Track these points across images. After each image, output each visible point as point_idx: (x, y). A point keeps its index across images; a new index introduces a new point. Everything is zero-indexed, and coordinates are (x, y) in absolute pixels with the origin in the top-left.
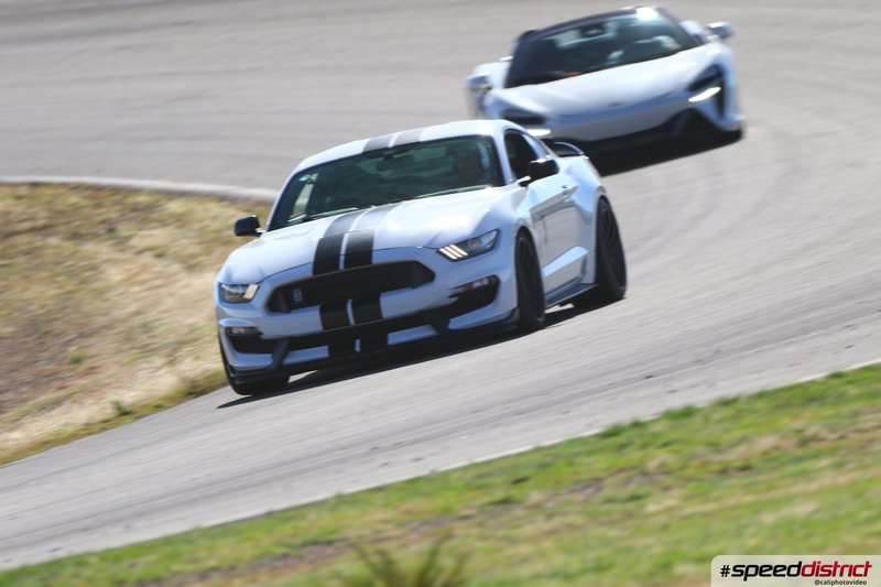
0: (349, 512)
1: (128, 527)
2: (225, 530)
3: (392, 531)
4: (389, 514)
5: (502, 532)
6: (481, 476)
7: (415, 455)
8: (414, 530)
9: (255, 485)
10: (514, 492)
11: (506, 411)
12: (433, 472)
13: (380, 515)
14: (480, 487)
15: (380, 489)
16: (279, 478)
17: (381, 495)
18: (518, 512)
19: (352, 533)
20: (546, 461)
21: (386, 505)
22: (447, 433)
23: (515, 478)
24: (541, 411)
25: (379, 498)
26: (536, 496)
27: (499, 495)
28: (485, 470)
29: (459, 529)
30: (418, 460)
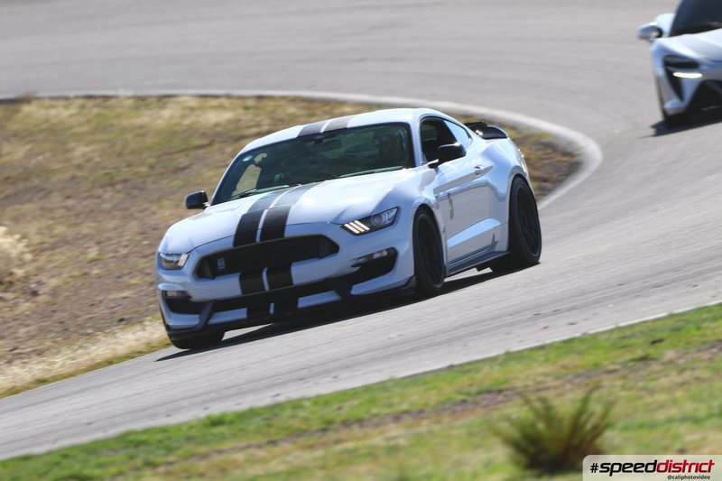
0: (516, 367)
1: (335, 377)
2: (414, 380)
3: (550, 382)
4: (548, 368)
5: (641, 384)
6: (623, 338)
7: (571, 320)
8: (570, 382)
9: (440, 344)
10: (652, 351)
11: (646, 284)
12: (585, 334)
13: (541, 369)
14: (624, 347)
15: (542, 348)
16: (459, 338)
17: (542, 352)
18: (655, 367)
19: (519, 384)
20: (678, 326)
21: (547, 361)
22: (596, 302)
23: (651, 339)
24: (674, 284)
25: (540, 356)
26: (670, 354)
27: (639, 353)
28: (628, 333)
29: (606, 381)
30: (572, 324)
